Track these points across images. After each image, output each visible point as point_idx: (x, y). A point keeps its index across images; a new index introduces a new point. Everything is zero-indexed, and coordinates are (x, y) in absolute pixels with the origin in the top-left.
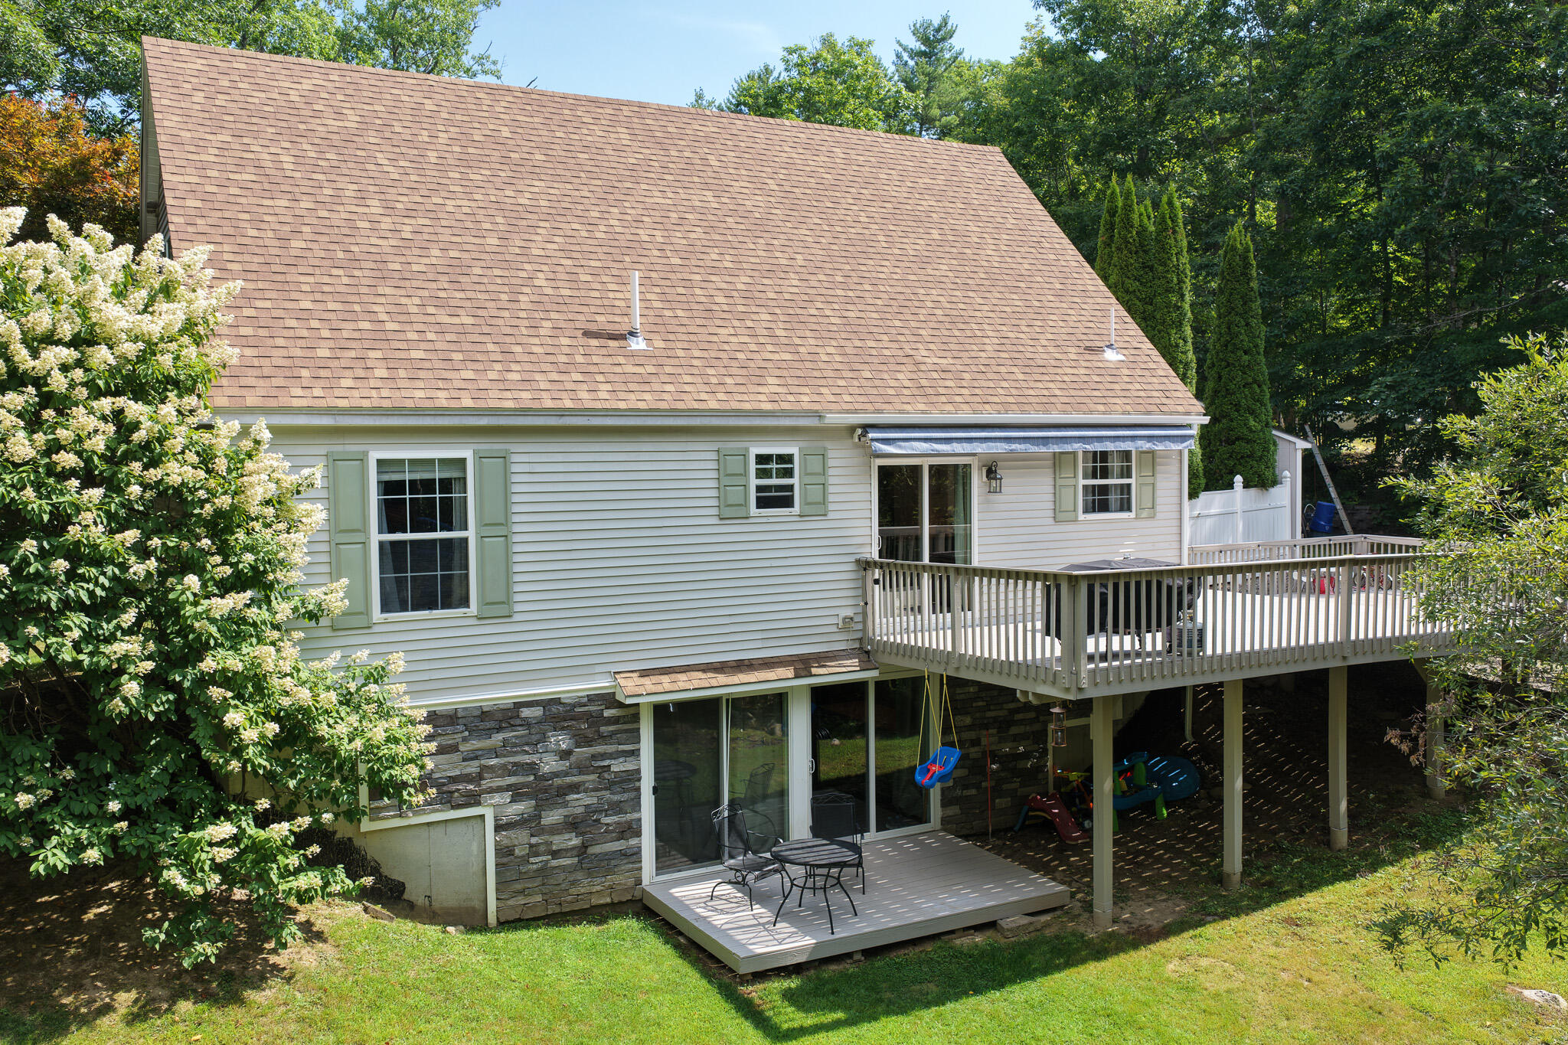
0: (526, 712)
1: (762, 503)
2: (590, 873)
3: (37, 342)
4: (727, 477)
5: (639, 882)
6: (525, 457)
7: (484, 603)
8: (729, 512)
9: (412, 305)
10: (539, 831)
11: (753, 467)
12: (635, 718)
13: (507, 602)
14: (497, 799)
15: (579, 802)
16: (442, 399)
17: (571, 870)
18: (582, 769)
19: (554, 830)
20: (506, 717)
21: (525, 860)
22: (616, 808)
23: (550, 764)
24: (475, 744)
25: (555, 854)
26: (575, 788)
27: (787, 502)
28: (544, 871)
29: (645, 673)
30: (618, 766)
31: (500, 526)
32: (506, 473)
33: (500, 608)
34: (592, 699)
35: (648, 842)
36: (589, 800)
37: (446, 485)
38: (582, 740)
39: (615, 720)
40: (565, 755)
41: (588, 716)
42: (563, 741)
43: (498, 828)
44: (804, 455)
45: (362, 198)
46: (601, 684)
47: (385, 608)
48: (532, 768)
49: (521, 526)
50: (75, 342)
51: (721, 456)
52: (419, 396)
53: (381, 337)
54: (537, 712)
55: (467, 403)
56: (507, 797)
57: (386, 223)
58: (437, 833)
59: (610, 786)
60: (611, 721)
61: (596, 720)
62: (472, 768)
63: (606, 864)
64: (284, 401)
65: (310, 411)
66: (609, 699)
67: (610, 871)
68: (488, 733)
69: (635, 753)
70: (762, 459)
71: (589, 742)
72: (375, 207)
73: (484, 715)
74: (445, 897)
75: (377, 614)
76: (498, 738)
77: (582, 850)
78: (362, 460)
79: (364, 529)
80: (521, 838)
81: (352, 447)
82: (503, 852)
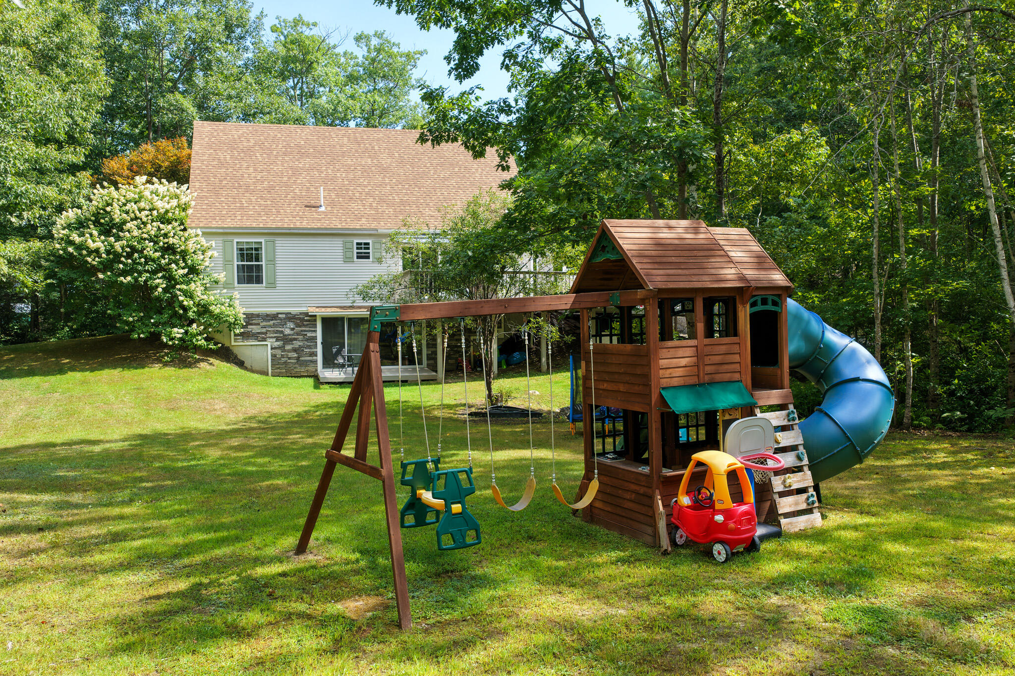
0: (280, 316)
1: (358, 257)
2: (301, 365)
3: (140, 210)
4: (347, 249)
5: (316, 370)
6: (280, 242)
7: (267, 283)
8: (347, 260)
9: (253, 199)
10: (284, 351)
11: (355, 246)
12: (315, 320)
13: (274, 283)
14: (271, 340)
15: (297, 344)
16: (254, 225)
17: (295, 363)
18: (298, 334)
19: (289, 351)
20: (274, 317)
21: (280, 359)
22: (309, 347)
23: (287, 331)
24: (265, 323)
25: (289, 358)
26: (295, 339)
27: (368, 257)
28: (285, 363)
29: (317, 307)
30: (309, 334)
31: (272, 261)
32: (274, 246)
33: (272, 285)
34: (301, 314)
35: (320, 358)
36: (301, 344)
37: (256, 249)
38: (298, 326)
39: (309, 321)
40: (293, 329)
41: (300, 319)
42: (292, 325)
43: (272, 349)
44: (374, 243)
45: (248, 168)
46: (304, 309)
47: (239, 283)
48: (282, 332)
49: (279, 261)
50: (150, 210)
51: (345, 243)
52: (248, 224)
53: (242, 208)
54: (284, 316)
55: (261, 226)
56: (274, 340)
57: (253, 175)
58: (253, 348)
59: (307, 340)
60: (307, 321)
61: (302, 320)
62: (264, 330)
63: (305, 364)
64: (210, 225)
65: (217, 228)
66: (307, 314)
67: (307, 366)
68: (269, 320)
69: (315, 331)
70: (358, 244)
71: (300, 327)
72: (251, 170)
73: (267, 315)
74: (256, 367)
75: (236, 284)
76: (272, 322)
77: (298, 358)
78: (232, 242)
79: (233, 261)
80: (279, 353)
81: (230, 238)
82: (273, 356)
